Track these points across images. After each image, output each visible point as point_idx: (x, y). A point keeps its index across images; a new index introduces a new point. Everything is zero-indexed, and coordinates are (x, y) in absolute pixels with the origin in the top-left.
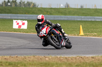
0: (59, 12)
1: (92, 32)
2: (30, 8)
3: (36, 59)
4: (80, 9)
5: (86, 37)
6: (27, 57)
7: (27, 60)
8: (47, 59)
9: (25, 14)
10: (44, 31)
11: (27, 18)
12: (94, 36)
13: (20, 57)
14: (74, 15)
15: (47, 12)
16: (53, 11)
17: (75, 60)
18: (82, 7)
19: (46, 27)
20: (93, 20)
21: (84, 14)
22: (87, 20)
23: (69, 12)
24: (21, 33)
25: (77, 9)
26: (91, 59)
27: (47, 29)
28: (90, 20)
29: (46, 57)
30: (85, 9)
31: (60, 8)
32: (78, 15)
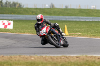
0: (44, 12)
1: (77, 32)
2: (16, 8)
3: (22, 59)
4: (64, 9)
5: (71, 37)
6: (13, 56)
7: (13, 60)
8: (32, 58)
9: (11, 14)
10: (44, 30)
11: (12, 18)
12: (78, 36)
13: (7, 57)
14: (59, 15)
15: (33, 12)
16: (38, 11)
17: (60, 60)
18: (66, 7)
19: (46, 26)
20: (78, 20)
21: (68, 14)
22: (72, 20)
23: (54, 12)
24: (7, 33)
25: (62, 9)
26: (76, 58)
27: (47, 28)
28: (74, 20)
29: (32, 57)
30: (70, 9)
31: (45, 9)
32: (63, 15)
